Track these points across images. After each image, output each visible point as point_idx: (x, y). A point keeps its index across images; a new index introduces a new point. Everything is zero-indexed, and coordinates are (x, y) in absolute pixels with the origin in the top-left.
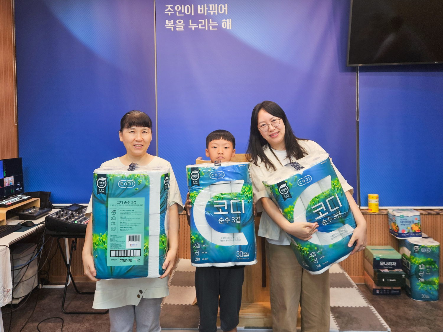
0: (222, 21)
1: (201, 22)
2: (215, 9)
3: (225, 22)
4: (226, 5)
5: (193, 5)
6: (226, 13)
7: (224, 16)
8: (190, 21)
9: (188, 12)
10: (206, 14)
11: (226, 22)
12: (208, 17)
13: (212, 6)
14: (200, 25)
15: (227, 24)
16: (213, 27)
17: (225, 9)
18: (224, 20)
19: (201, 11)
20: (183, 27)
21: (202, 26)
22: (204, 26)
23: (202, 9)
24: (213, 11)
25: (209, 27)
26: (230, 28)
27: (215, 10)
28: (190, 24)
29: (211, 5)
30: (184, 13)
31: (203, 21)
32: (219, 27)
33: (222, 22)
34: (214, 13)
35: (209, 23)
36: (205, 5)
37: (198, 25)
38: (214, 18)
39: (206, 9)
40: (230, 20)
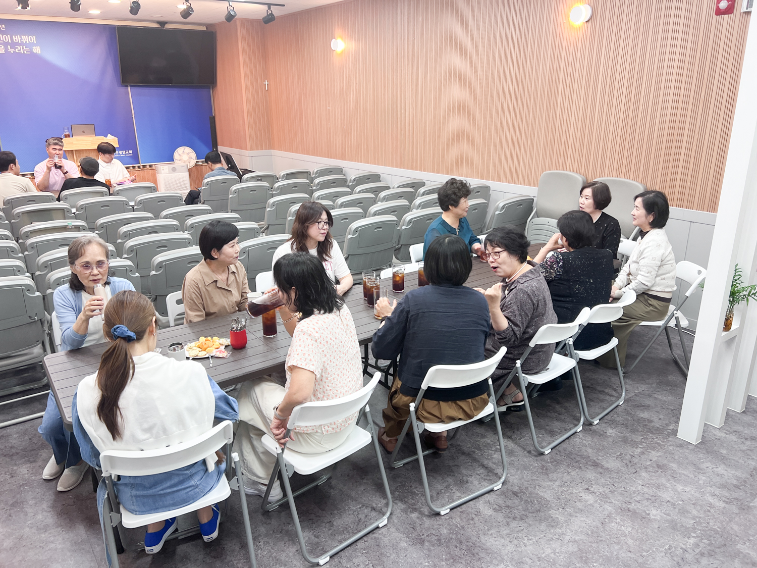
1: (18, 48)
2: (26, 39)
3: (35, 48)
4: (34, 37)
5: (9, 36)
6: (35, 42)
7: (33, 44)
8: (9, 46)
9: (6, 40)
10: (20, 42)
12: (21, 44)
14: (17, 50)
15: (37, 50)
16: (27, 52)
17: (34, 39)
19: (16, 40)
20: (4, 51)
21: (18, 50)
22: (20, 50)
23: (17, 39)
25: (24, 51)
26: (40, 53)
28: (9, 49)
29: (23, 36)
30: (3, 41)
31: (19, 47)
32: (31, 51)
33: (33, 48)
34: (26, 42)
35: (23, 48)
36: (19, 36)
37: (15, 50)
38: (26, 45)
39: (19, 39)
40: (39, 47)
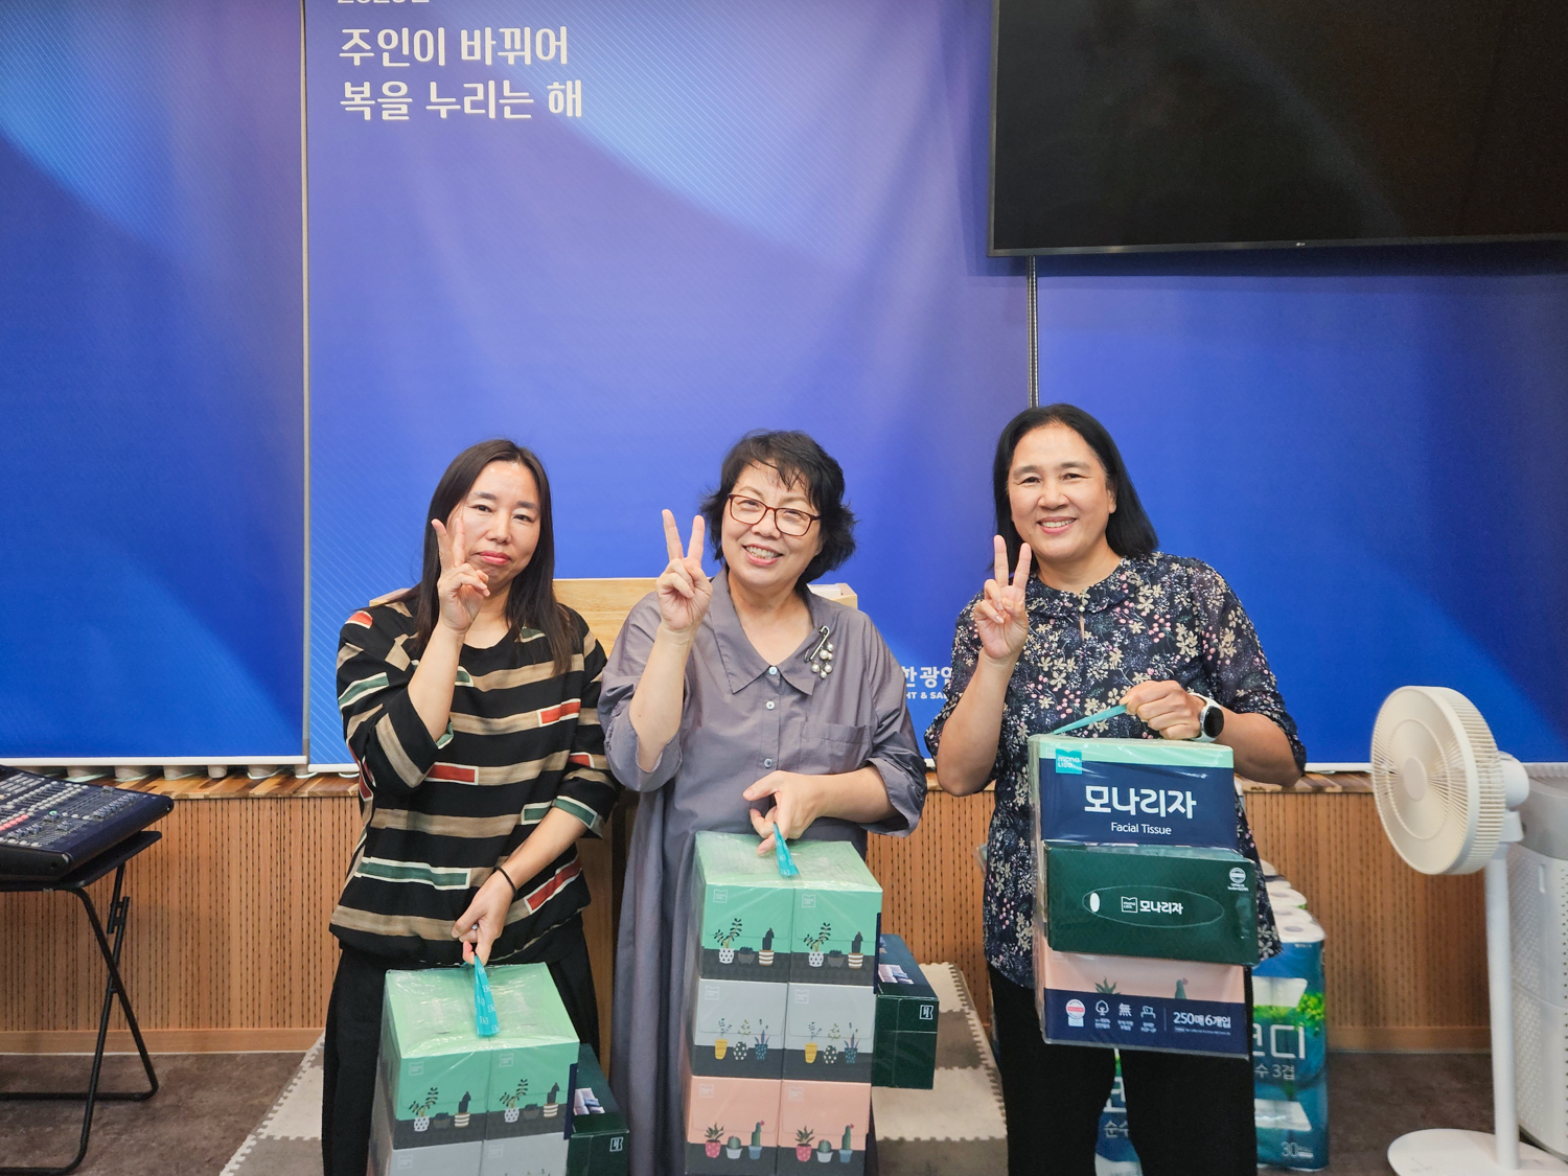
0: (549, 87)
1: (474, 92)
2: (521, 44)
3: (561, 90)
4: (563, 30)
5: (441, 31)
6: (564, 61)
7: (554, 71)
8: (433, 86)
9: (424, 53)
10: (489, 62)
11: (564, 92)
12: (496, 72)
13: (513, 34)
14: (467, 100)
15: (567, 100)
16: (515, 109)
17: (558, 44)
18: (556, 85)
19: (471, 51)
20: (404, 109)
21: (474, 105)
22: (484, 104)
23: (476, 45)
24: (516, 51)
25: (500, 109)
26: (579, 114)
27: (523, 49)
28: (434, 98)
29: (507, 32)
30: (411, 58)
31: (480, 87)
32: (539, 108)
33: (548, 92)
34: (519, 60)
35: (499, 94)
36: (488, 31)
37: (461, 103)
38: (521, 77)
39: (489, 43)
40: (578, 83)
